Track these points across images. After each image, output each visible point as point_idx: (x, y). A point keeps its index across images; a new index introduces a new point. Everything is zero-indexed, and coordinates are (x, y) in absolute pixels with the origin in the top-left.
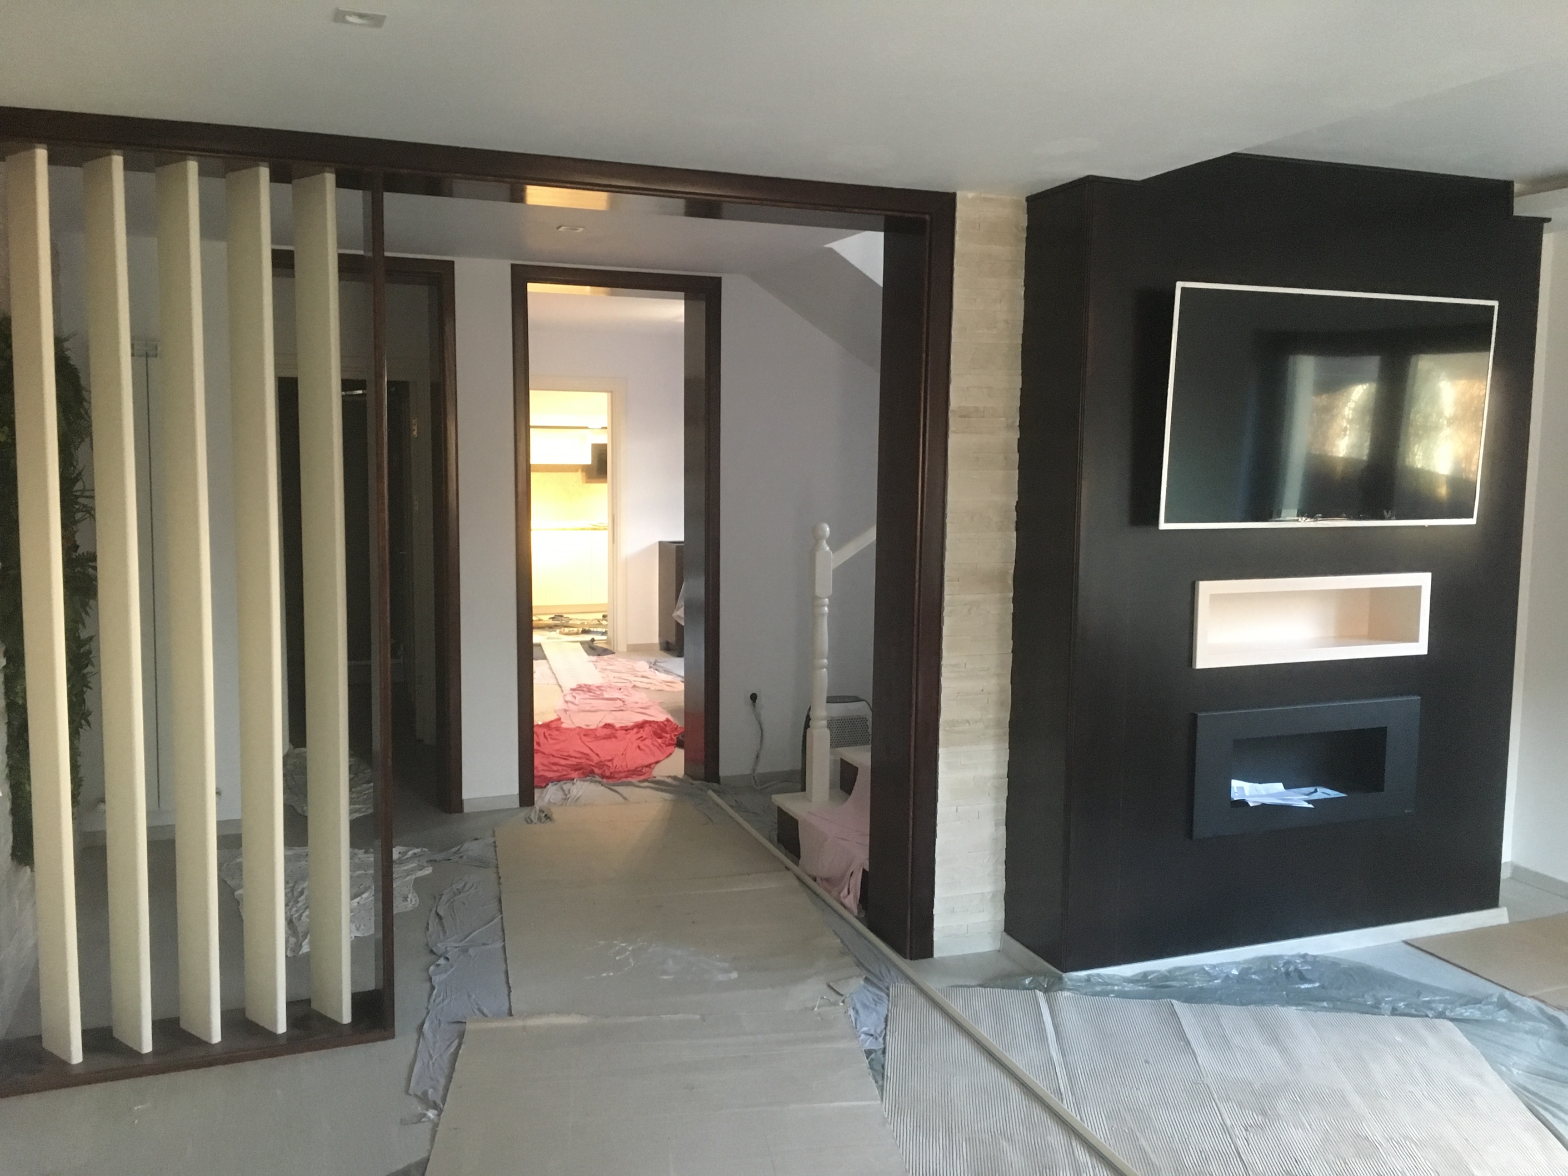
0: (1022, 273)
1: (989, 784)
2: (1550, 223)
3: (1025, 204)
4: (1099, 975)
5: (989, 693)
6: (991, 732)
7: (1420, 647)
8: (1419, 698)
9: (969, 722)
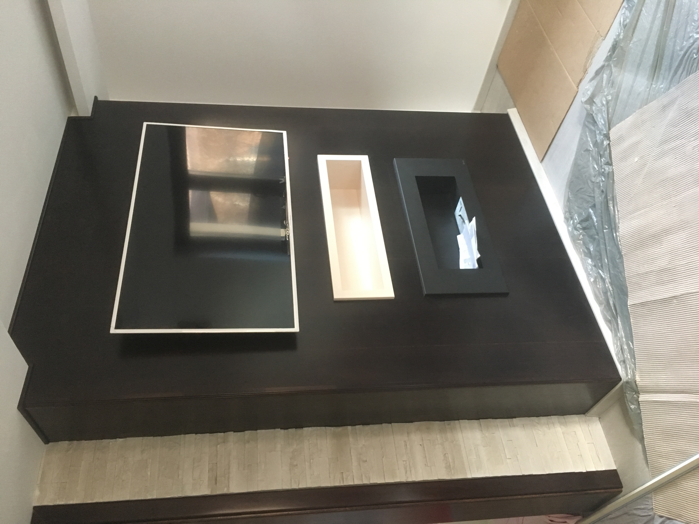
0: (105, 442)
1: (487, 435)
2: (97, 96)
3: (51, 444)
4: (617, 355)
5: (422, 440)
6: (449, 435)
7: (364, 160)
8: (395, 159)
9: (445, 454)
